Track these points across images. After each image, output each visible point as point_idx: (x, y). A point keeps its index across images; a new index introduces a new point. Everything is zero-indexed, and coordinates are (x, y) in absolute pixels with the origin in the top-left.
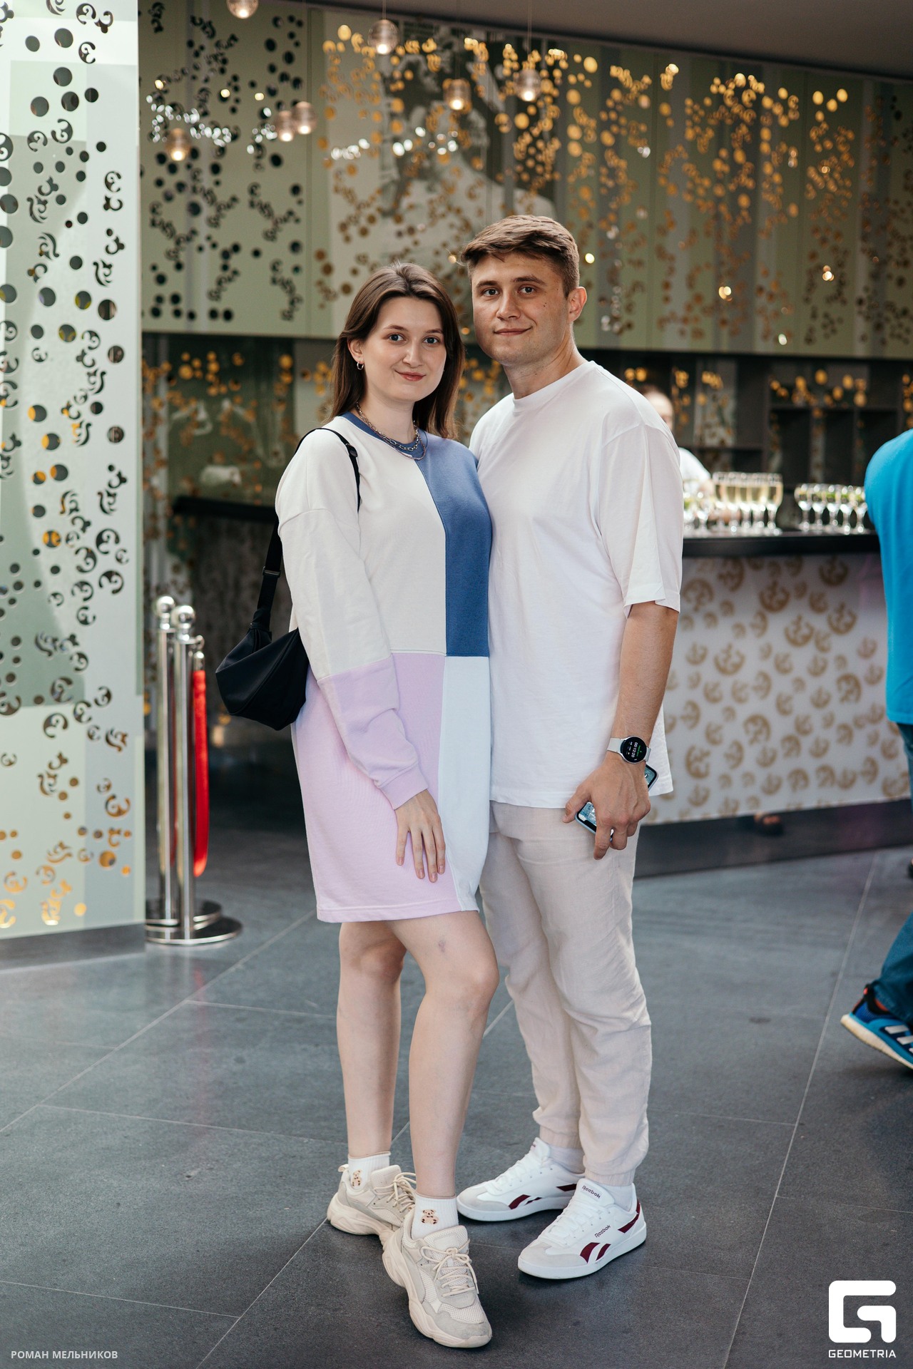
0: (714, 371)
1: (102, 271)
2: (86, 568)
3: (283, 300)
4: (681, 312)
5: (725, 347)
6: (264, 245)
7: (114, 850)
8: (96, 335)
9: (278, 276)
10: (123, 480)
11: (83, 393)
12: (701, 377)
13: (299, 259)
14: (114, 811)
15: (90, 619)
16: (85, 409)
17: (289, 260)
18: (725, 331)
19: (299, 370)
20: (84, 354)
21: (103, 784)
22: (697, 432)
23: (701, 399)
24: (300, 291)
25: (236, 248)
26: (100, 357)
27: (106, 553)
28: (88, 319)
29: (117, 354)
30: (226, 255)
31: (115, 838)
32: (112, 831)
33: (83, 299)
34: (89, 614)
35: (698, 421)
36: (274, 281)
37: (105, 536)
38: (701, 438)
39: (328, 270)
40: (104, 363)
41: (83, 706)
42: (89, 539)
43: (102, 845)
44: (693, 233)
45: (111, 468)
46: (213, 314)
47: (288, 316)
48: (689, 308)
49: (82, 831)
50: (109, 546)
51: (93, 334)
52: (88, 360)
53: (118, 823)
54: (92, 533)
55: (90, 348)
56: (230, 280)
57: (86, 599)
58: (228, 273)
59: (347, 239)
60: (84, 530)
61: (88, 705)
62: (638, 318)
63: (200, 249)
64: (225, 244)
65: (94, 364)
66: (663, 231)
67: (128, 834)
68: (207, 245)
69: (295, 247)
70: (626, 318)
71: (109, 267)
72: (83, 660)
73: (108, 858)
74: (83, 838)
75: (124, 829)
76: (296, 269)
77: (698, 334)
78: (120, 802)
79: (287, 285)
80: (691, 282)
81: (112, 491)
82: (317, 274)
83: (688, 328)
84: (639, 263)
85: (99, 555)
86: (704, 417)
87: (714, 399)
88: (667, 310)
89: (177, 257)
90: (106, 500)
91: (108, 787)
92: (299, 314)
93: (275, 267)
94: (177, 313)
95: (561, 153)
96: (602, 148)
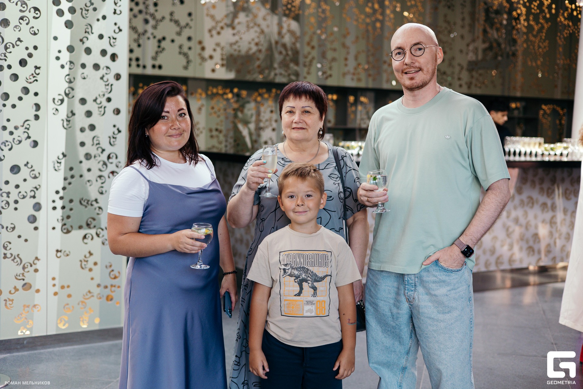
0: (365, 96)
1: (112, 41)
2: (102, 169)
3: (183, 61)
4: (352, 70)
5: (371, 85)
6: (176, 38)
7: (113, 294)
8: (109, 68)
9: (182, 51)
10: (119, 131)
11: (103, 93)
12: (359, 98)
13: (191, 44)
14: (113, 277)
15: (104, 192)
16: (104, 100)
17: (187, 44)
18: (370, 80)
19: (190, 92)
20: (103, 76)
21: (108, 265)
22: (358, 121)
23: (360, 108)
24: (191, 57)
25: (164, 38)
26: (111, 78)
27: (112, 163)
28: (105, 61)
29: (118, 77)
30: (159, 41)
31: (113, 289)
32: (112, 286)
33: (104, 53)
34: (104, 190)
35: (359, 117)
36: (180, 53)
37: (111, 156)
38: (360, 124)
39: (203, 49)
40: (112, 80)
41: (100, 230)
42: (104, 157)
43: (107, 292)
44: (357, 38)
45: (114, 126)
46: (154, 66)
47: (186, 68)
48: (355, 69)
49: (99, 286)
50: (113, 160)
51: (108, 68)
52: (105, 79)
53: (114, 282)
54: (106, 154)
55: (106, 74)
56: (161, 52)
57: (102, 183)
58: (160, 49)
59: (212, 36)
60: (102, 152)
61: (102, 230)
62: (334, 72)
63: (149, 38)
64: (159, 37)
65: (108, 81)
66: (345, 36)
67: (119, 287)
68: (151, 37)
69: (189, 39)
70: (329, 72)
71: (115, 39)
72: (100, 210)
73: (110, 298)
74: (99, 289)
75: (117, 285)
76: (190, 48)
77: (359, 80)
78: (116, 273)
79: (185, 55)
80: (356, 58)
81: (115, 136)
82: (198, 50)
83: (355, 77)
84: (335, 50)
85: (109, 164)
86: (361, 115)
87: (365, 108)
88: (346, 69)
89: (138, 41)
90: (112, 140)
91: (111, 266)
92: (191, 67)
93: (181, 47)
94: (138, 66)
95: (302, 2)
96: (319, 1)
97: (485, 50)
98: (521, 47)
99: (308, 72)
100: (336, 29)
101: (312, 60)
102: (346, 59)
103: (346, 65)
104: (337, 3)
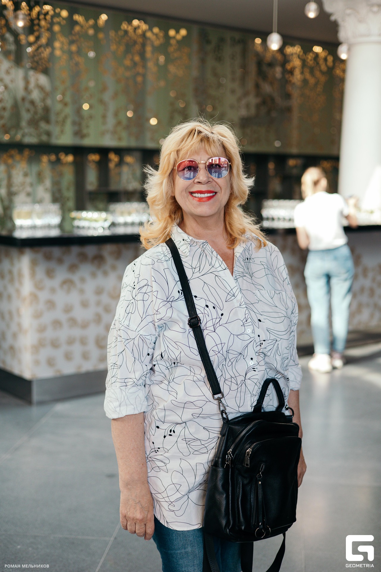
0: (130, 156)
4: (111, 129)
12: (124, 159)
18: (132, 138)
23: (125, 169)
44: (116, 93)
48: (115, 127)
62: (92, 131)
66: (102, 92)
83: (115, 136)
95: (52, 54)
96: (70, 53)
97: (258, 106)
98: (296, 102)
99: (62, 132)
100: (92, 84)
101: (66, 117)
102: (104, 117)
103: (104, 123)
104: (92, 54)
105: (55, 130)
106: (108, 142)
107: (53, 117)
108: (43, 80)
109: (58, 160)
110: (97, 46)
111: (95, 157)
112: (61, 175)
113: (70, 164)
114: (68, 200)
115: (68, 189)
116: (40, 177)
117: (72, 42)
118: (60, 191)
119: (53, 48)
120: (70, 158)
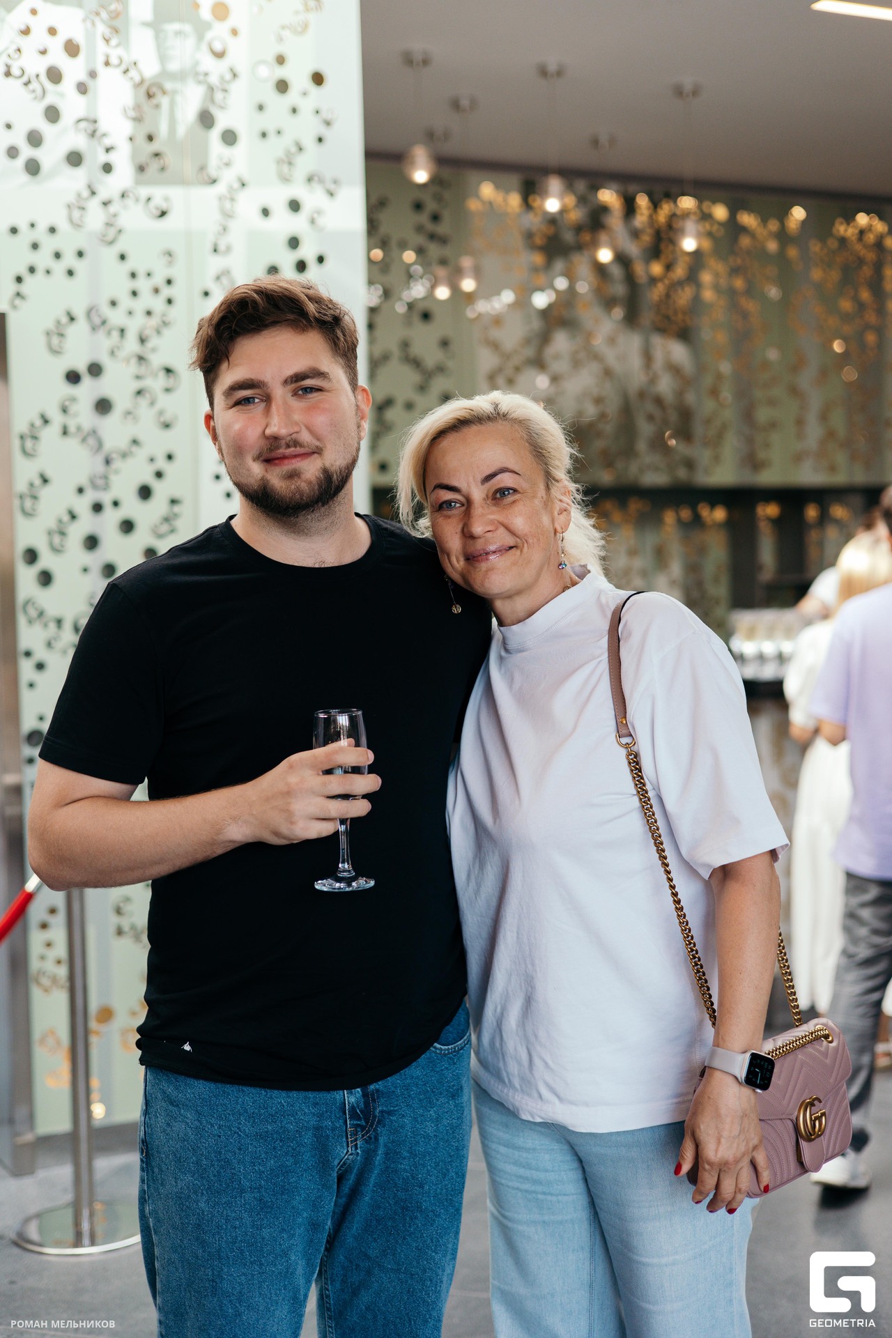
0: (843, 505)
4: (815, 448)
6: (416, 397)
12: (830, 510)
18: (858, 465)
25: (390, 402)
30: (380, 408)
48: (823, 443)
56: (385, 433)
58: (384, 427)
62: (775, 455)
66: (796, 370)
70: (762, 455)
77: (833, 467)
80: (824, 418)
83: (822, 463)
84: (774, 402)
88: (801, 446)
95: (697, 299)
96: (732, 293)
99: (717, 459)
100: (773, 355)
101: (723, 428)
102: (800, 422)
103: (800, 435)
104: (773, 292)
105: (703, 456)
106: (809, 475)
107: (698, 429)
108: (678, 352)
109: (697, 521)
110: (786, 274)
111: (771, 510)
112: (702, 550)
113: (719, 526)
114: (717, 602)
115: (716, 580)
116: (661, 557)
117: (735, 271)
118: (700, 584)
119: (698, 285)
120: (720, 514)
